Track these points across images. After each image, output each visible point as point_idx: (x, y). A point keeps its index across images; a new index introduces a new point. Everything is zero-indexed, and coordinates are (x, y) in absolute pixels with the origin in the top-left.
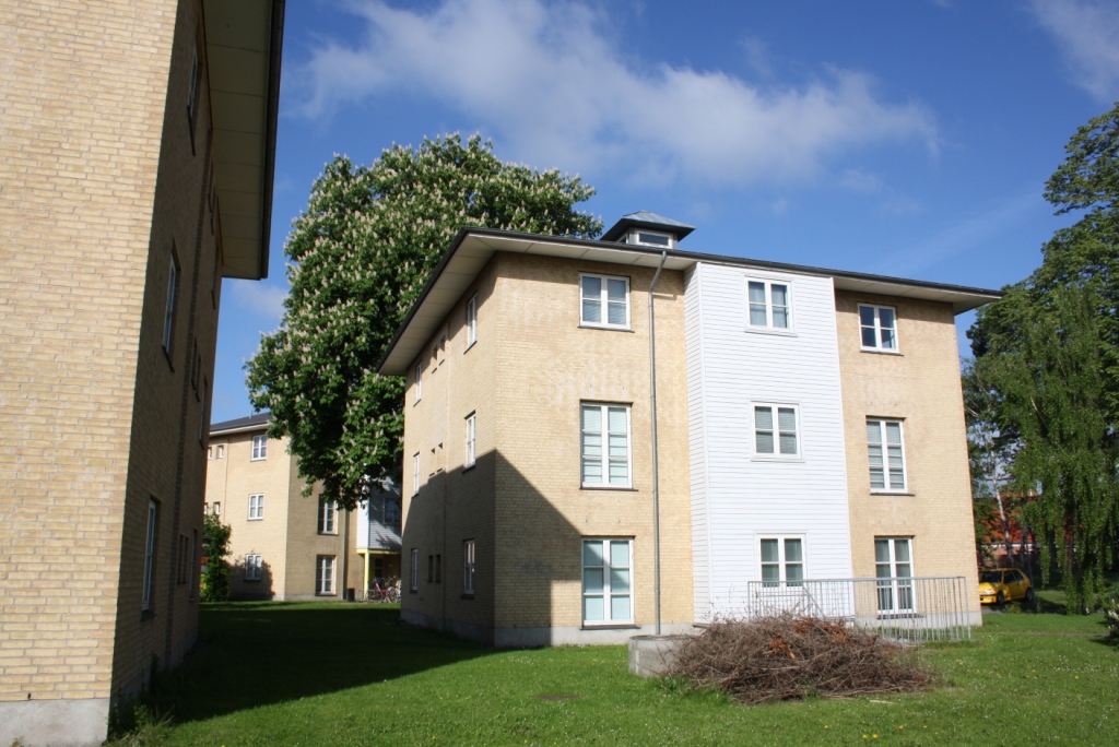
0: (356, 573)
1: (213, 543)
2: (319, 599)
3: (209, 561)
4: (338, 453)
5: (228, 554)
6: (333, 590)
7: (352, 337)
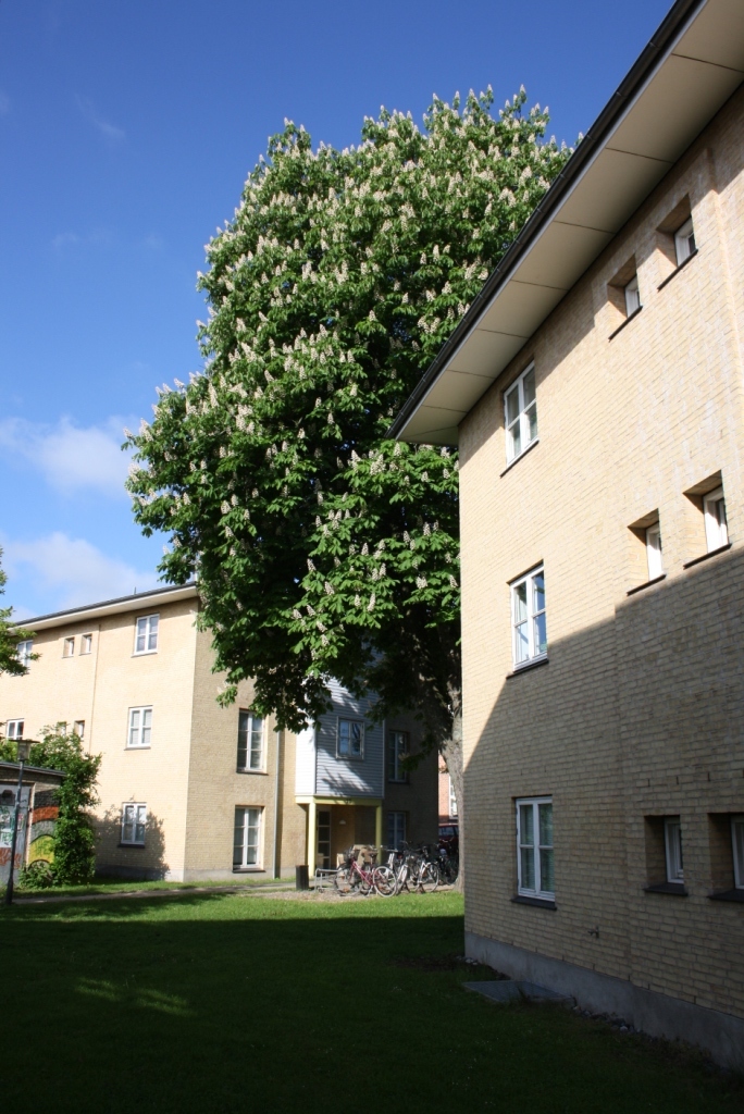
0: (294, 835)
1: (69, 786)
2: (239, 877)
3: (61, 814)
4: (296, 613)
5: (93, 802)
6: (260, 863)
7: (330, 387)
